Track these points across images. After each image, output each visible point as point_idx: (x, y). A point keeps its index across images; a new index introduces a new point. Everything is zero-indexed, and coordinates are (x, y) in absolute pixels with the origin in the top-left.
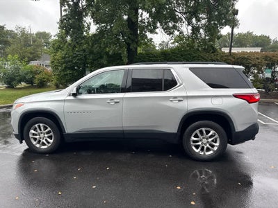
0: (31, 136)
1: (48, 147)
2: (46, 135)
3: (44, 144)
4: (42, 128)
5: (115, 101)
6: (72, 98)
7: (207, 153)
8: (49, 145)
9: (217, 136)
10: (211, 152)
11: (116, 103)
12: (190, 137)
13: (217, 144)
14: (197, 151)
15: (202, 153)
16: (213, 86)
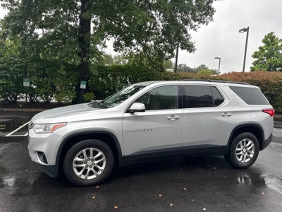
0: (74, 165)
2: (96, 162)
3: (91, 173)
4: (92, 153)
5: (176, 117)
6: (128, 115)
7: (247, 161)
8: (99, 173)
9: (253, 145)
10: (248, 160)
11: (177, 119)
12: (235, 149)
13: (253, 152)
14: (240, 160)
15: (243, 162)
16: (249, 103)
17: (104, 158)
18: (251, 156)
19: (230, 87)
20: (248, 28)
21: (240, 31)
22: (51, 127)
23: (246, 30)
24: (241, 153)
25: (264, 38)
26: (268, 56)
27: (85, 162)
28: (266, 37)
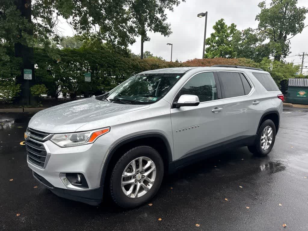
1: (149, 191)
11: (219, 111)
17: (154, 167)
18: (270, 142)
19: (253, 73)
20: (207, 12)
21: (198, 16)
22: (89, 135)
23: (205, 15)
24: (264, 141)
25: (215, 24)
26: (219, 43)
27: (134, 177)
28: (217, 23)
